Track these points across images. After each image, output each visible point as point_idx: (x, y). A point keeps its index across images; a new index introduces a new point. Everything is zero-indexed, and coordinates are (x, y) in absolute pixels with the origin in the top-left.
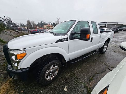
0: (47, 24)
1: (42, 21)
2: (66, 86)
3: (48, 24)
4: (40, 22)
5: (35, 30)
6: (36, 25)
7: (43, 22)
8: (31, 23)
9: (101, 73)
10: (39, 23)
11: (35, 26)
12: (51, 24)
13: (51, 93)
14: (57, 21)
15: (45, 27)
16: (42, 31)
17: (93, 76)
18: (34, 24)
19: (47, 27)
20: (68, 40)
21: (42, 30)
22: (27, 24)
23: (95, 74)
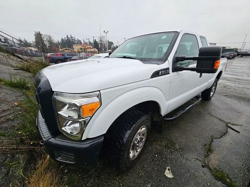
0: (79, 42)
1: (69, 37)
2: (168, 168)
3: (83, 43)
4: (64, 37)
5: (57, 55)
6: (57, 45)
7: (72, 38)
8: (45, 39)
9: (221, 137)
10: (62, 40)
11: (54, 47)
12: (90, 43)
13: (143, 186)
14: (103, 37)
15: (76, 48)
16: (74, 58)
17: (211, 144)
18: (50, 42)
19: (81, 49)
20: (169, 73)
21: (73, 55)
22: (34, 40)
23: (212, 140)
